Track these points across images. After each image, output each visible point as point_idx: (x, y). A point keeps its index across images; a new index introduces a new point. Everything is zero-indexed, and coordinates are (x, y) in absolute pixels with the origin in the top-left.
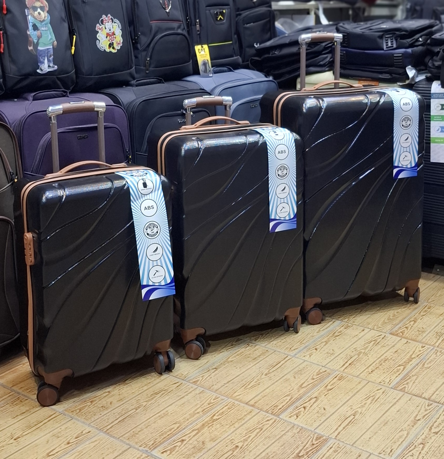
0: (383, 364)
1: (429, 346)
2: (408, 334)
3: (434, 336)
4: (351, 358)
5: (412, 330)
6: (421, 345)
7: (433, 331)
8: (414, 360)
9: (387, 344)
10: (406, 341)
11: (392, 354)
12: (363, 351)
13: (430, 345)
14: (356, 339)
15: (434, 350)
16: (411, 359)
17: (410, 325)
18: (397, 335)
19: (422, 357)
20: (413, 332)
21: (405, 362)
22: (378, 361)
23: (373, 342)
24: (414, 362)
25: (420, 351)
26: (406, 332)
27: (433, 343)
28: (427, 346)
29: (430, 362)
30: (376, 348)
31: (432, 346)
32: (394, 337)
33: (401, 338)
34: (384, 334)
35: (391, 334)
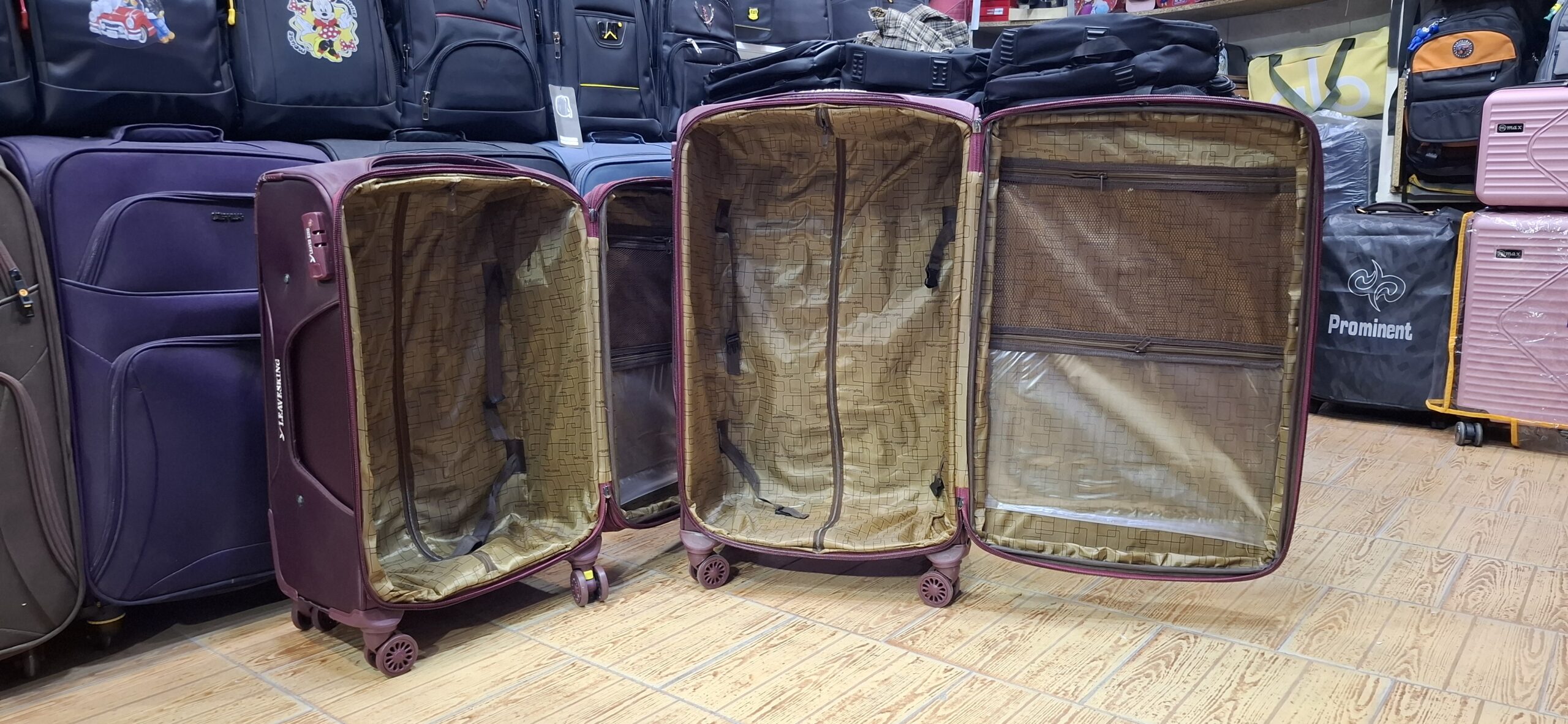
0: (849, 707)
1: (959, 670)
2: (924, 643)
3: (980, 647)
4: (783, 693)
5: (936, 633)
6: (944, 666)
7: (978, 638)
8: (919, 698)
9: (871, 663)
10: (915, 656)
11: (875, 685)
12: (814, 678)
13: (964, 666)
14: (809, 652)
15: (970, 677)
16: (914, 695)
17: (936, 624)
18: (900, 645)
19: (938, 693)
20: (936, 639)
21: (896, 704)
22: (839, 700)
23: (845, 659)
24: (918, 703)
25: (938, 679)
26: (922, 638)
27: (972, 663)
28: (957, 669)
29: (953, 704)
30: (847, 671)
31: (967, 669)
32: (893, 648)
33: (905, 651)
34: (872, 643)
35: (888, 642)
